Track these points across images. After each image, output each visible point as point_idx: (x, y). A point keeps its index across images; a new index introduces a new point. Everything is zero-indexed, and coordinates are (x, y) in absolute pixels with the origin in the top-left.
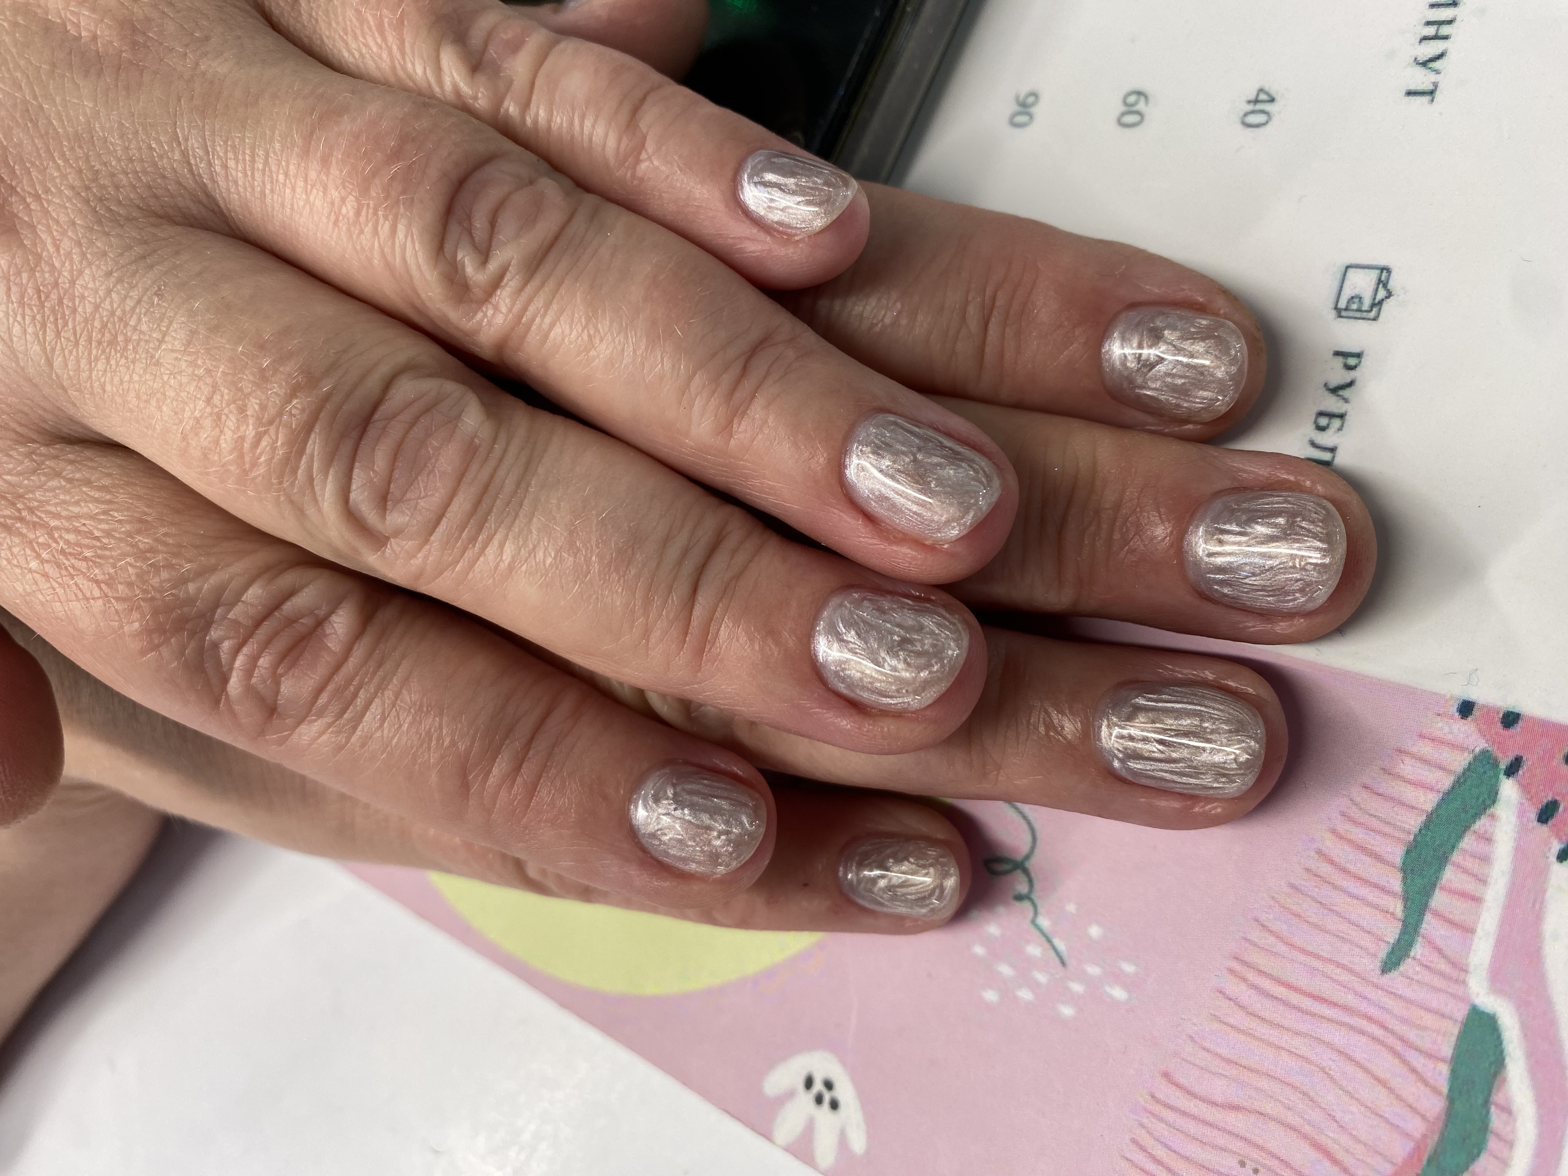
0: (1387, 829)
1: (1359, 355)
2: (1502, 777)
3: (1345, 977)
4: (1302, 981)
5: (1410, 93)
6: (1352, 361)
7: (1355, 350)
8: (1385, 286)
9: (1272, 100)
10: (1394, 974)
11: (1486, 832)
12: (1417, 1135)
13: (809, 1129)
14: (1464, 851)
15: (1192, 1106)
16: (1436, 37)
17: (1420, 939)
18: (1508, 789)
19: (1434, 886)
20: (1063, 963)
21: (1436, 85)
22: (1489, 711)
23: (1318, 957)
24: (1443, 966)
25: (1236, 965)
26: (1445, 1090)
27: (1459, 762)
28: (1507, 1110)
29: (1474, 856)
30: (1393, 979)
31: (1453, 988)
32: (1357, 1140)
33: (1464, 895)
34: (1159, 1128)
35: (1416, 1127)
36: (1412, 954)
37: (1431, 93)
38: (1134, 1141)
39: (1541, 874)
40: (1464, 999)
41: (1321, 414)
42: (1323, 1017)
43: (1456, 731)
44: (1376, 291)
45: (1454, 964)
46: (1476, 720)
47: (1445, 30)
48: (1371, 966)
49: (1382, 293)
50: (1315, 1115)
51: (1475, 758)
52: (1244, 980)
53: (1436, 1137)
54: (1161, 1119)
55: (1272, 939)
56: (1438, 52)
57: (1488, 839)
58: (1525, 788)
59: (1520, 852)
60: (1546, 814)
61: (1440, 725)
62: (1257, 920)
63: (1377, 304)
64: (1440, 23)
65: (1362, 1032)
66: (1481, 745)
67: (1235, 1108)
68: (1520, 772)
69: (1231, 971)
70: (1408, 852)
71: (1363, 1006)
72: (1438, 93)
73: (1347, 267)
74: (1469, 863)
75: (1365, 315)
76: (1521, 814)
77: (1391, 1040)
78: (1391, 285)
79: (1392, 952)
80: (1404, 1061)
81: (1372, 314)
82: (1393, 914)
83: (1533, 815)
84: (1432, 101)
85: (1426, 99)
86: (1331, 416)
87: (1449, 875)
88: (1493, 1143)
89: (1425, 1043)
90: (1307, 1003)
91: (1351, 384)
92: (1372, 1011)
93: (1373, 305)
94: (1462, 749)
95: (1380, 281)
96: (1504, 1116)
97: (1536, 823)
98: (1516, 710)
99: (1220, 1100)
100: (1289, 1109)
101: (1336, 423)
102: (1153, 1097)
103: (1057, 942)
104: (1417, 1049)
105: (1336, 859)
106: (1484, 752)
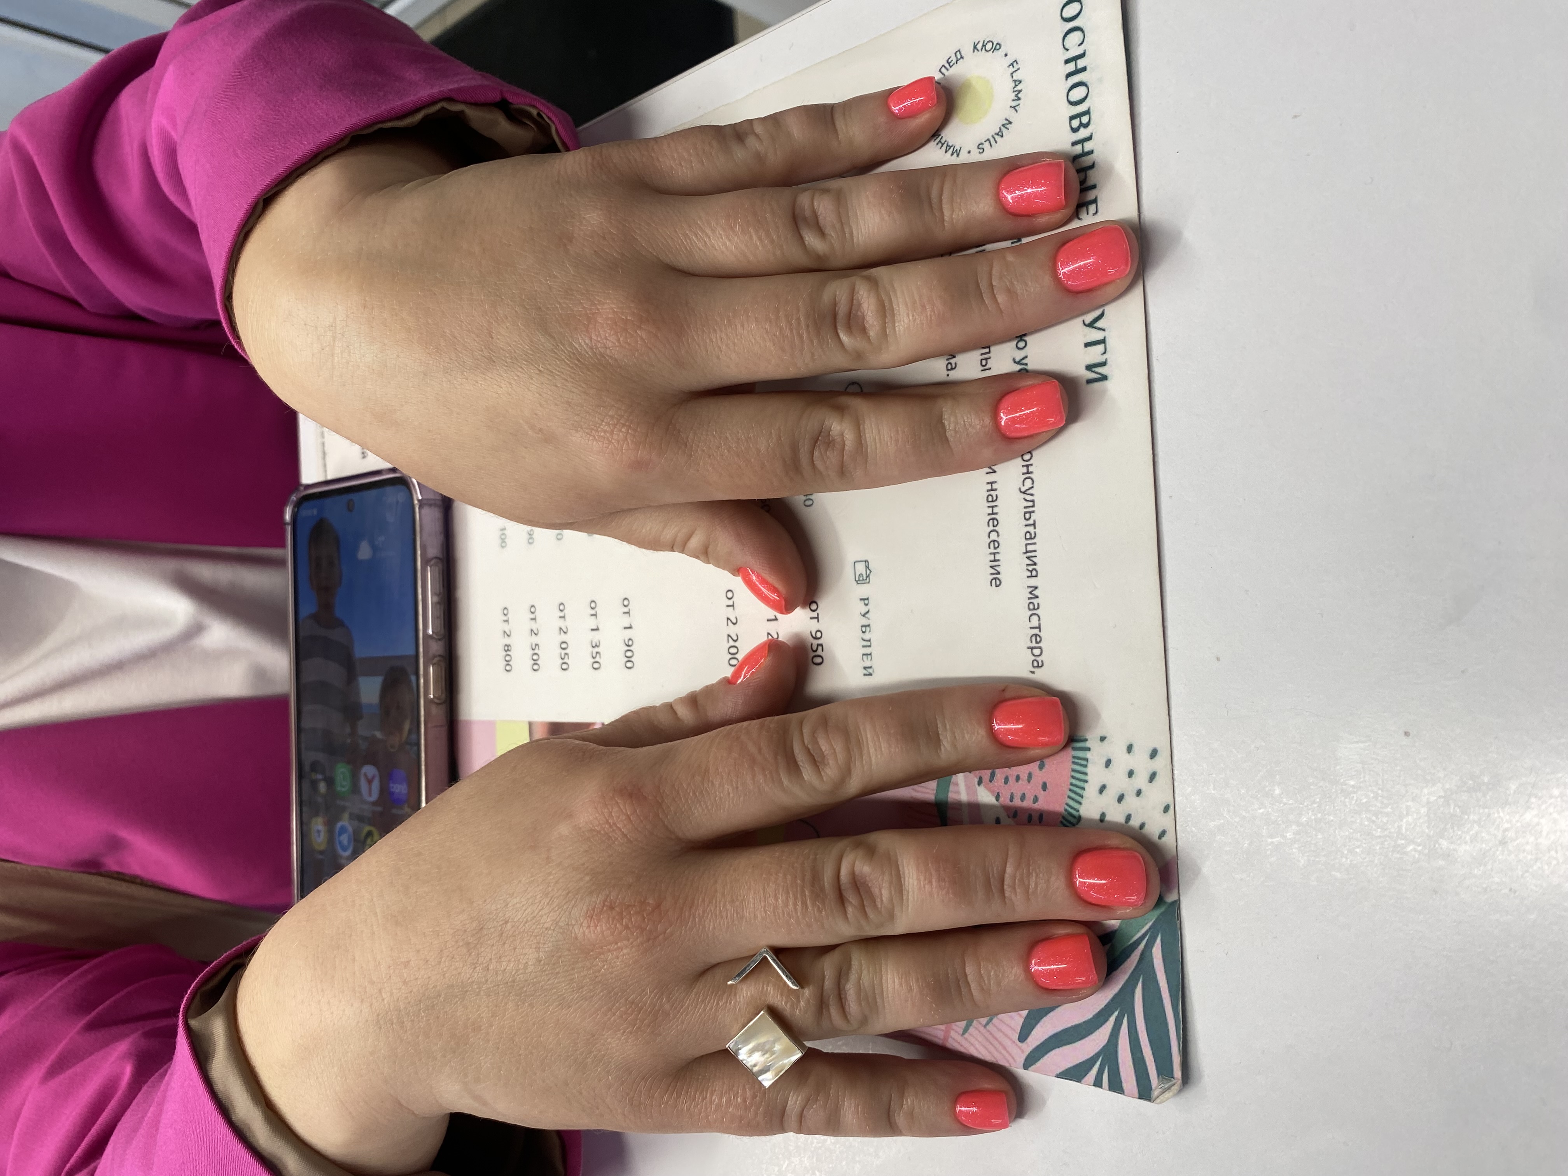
1: (867, 599)
7: (866, 597)
14: (952, 791)
41: (862, 626)
44: (866, 570)
49: (868, 572)
57: (957, 784)
63: (868, 576)
75: (865, 581)
81: (868, 581)
86: (866, 626)
91: (868, 612)
93: (867, 577)
95: (866, 566)
101: (868, 629)
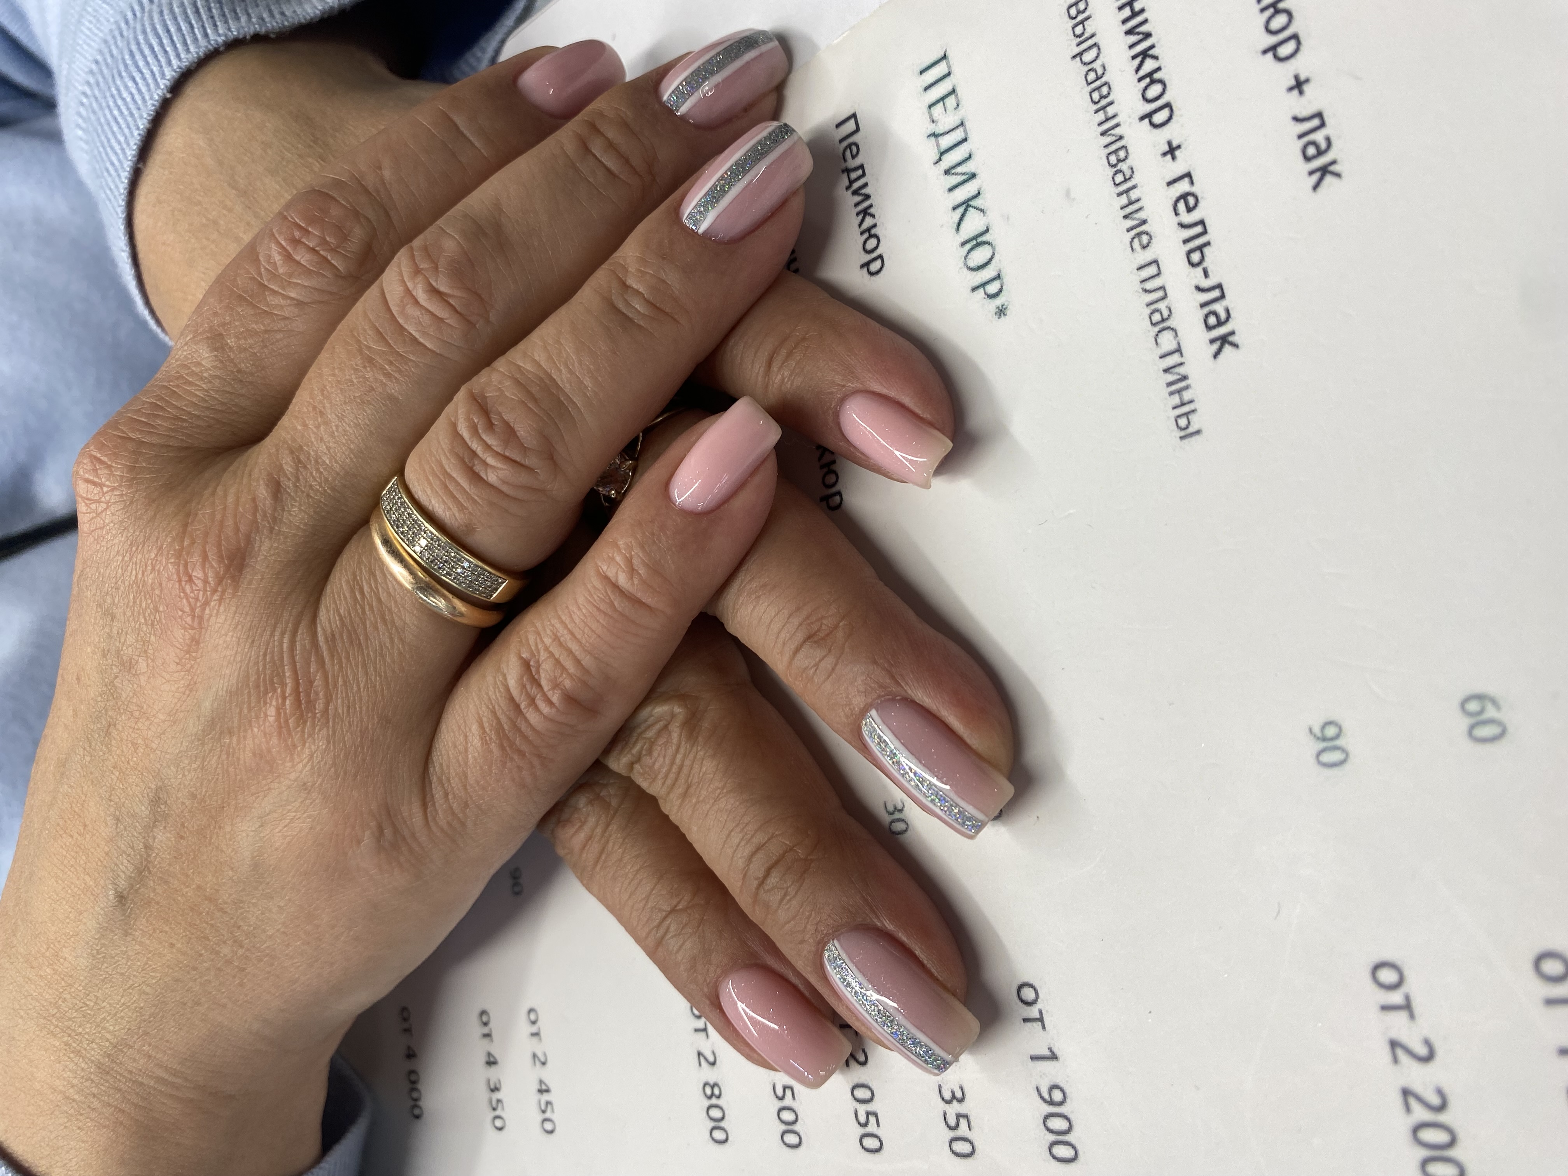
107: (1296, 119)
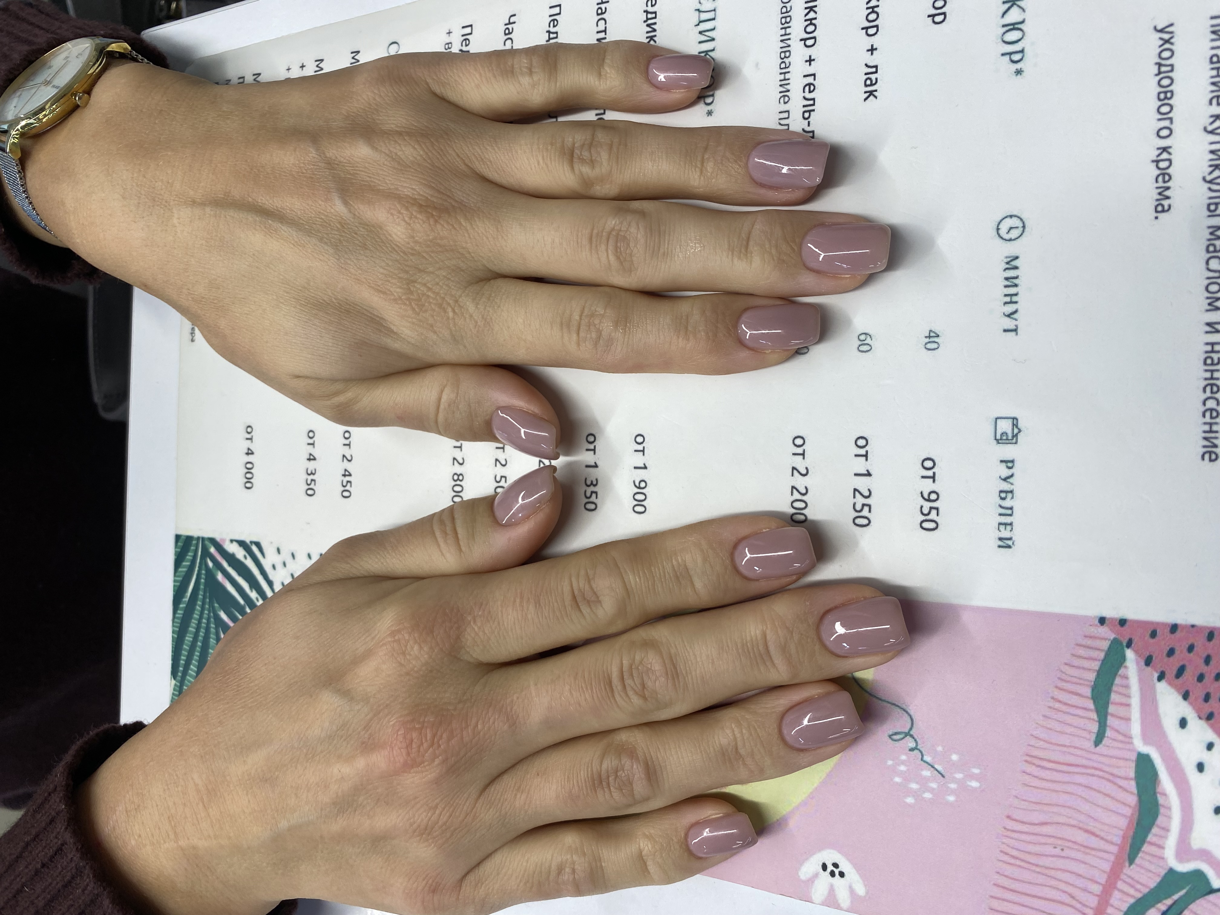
0: (1081, 682)
1: (1012, 461)
2: (1126, 649)
3: (1079, 752)
4: (1061, 759)
5: (1005, 331)
6: (1010, 465)
7: (1011, 459)
8: (1017, 427)
9: (938, 336)
10: (1101, 746)
11: (1124, 674)
12: (1129, 814)
13: (832, 890)
14: (1117, 685)
15: (1024, 828)
16: (1011, 302)
17: (1108, 728)
18: (1130, 654)
19: (1108, 703)
20: (943, 776)
21: (1016, 326)
22: (1112, 620)
23: (1065, 746)
24: (1121, 738)
25: (1028, 759)
26: (1136, 792)
27: (1105, 645)
28: (1164, 794)
29: (1122, 686)
30: (1101, 748)
31: (1128, 746)
32: (1104, 824)
33: (1122, 704)
34: (1012, 842)
35: (1128, 811)
36: (1106, 735)
37: (1015, 330)
38: (1001, 851)
39: (1153, 689)
40: (1133, 750)
41: (1001, 492)
42: (1075, 773)
43: (1100, 632)
44: (1013, 429)
45: (1125, 736)
46: (1108, 625)
47: (1014, 299)
48: (1089, 745)
49: (1016, 431)
50: (1082, 818)
51: (1112, 642)
52: (1034, 764)
53: (1137, 814)
54: (1012, 838)
55: (1042, 743)
56: (1014, 310)
57: (1126, 678)
58: (1136, 652)
59: (1141, 680)
60: (1148, 661)
61: (1092, 630)
62: (1032, 735)
63: (1015, 436)
64: (1011, 295)
65: (1093, 775)
66: (1112, 636)
67: (1045, 824)
68: (1133, 645)
69: (1026, 761)
70: (1093, 690)
71: (1091, 764)
72: (1019, 330)
73: (996, 419)
74: (1121, 690)
76: (1138, 663)
77: (1107, 776)
78: (1020, 426)
79: (1097, 737)
80: (1115, 784)
81: (1014, 441)
82: (1093, 720)
83: (1143, 663)
84: (1017, 334)
85: (1013, 333)
86: (1006, 492)
87: (1114, 697)
88: (1162, 810)
89: (1121, 773)
90: (1065, 768)
91: (1012, 476)
92: (1095, 765)
93: (1013, 437)
94: (1105, 639)
95: (1013, 425)
96: (1164, 797)
97: (1144, 667)
98: (1124, 618)
99: (1037, 822)
100: (1070, 818)
101: (1010, 495)
102: (1005, 828)
103: (936, 766)
104: (1119, 777)
105: (1061, 699)
106: (1115, 639)
107: (866, 65)
